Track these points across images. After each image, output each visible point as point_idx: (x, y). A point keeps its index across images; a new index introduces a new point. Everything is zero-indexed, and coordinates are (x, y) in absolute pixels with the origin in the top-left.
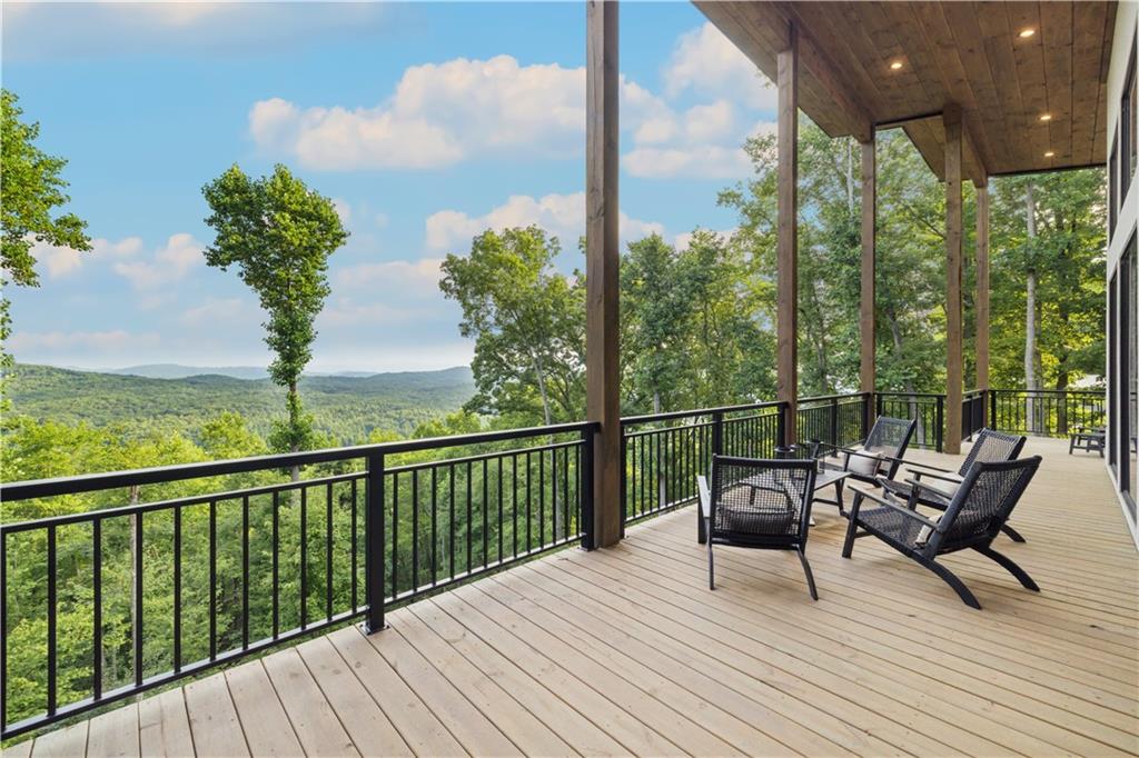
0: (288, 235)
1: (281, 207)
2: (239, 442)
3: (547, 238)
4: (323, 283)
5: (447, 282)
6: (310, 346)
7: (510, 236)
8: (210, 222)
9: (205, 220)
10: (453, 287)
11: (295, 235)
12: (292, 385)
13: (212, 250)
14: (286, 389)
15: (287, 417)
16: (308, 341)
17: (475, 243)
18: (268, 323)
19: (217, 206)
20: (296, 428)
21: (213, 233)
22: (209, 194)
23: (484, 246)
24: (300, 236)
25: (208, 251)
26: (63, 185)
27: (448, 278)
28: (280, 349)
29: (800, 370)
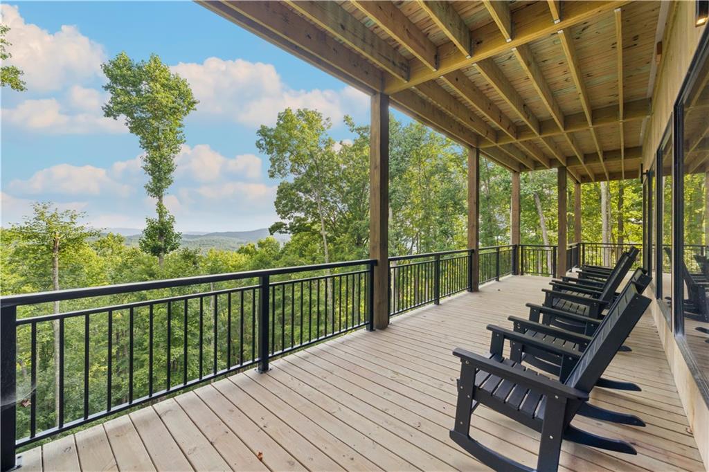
0: (159, 96)
1: (154, 80)
2: (120, 253)
3: (324, 118)
4: (181, 134)
5: (261, 142)
6: (172, 174)
7: (300, 114)
8: (107, 88)
9: (103, 87)
10: (264, 146)
11: (164, 97)
12: (160, 198)
13: (107, 106)
14: (156, 200)
15: (156, 217)
16: (170, 170)
17: (279, 117)
18: (145, 157)
19: (112, 77)
20: (162, 224)
21: (108, 96)
22: (107, 70)
23: (285, 119)
24: (167, 99)
25: (105, 106)
26: (7, 44)
27: (261, 140)
28: (153, 174)
29: (480, 221)
